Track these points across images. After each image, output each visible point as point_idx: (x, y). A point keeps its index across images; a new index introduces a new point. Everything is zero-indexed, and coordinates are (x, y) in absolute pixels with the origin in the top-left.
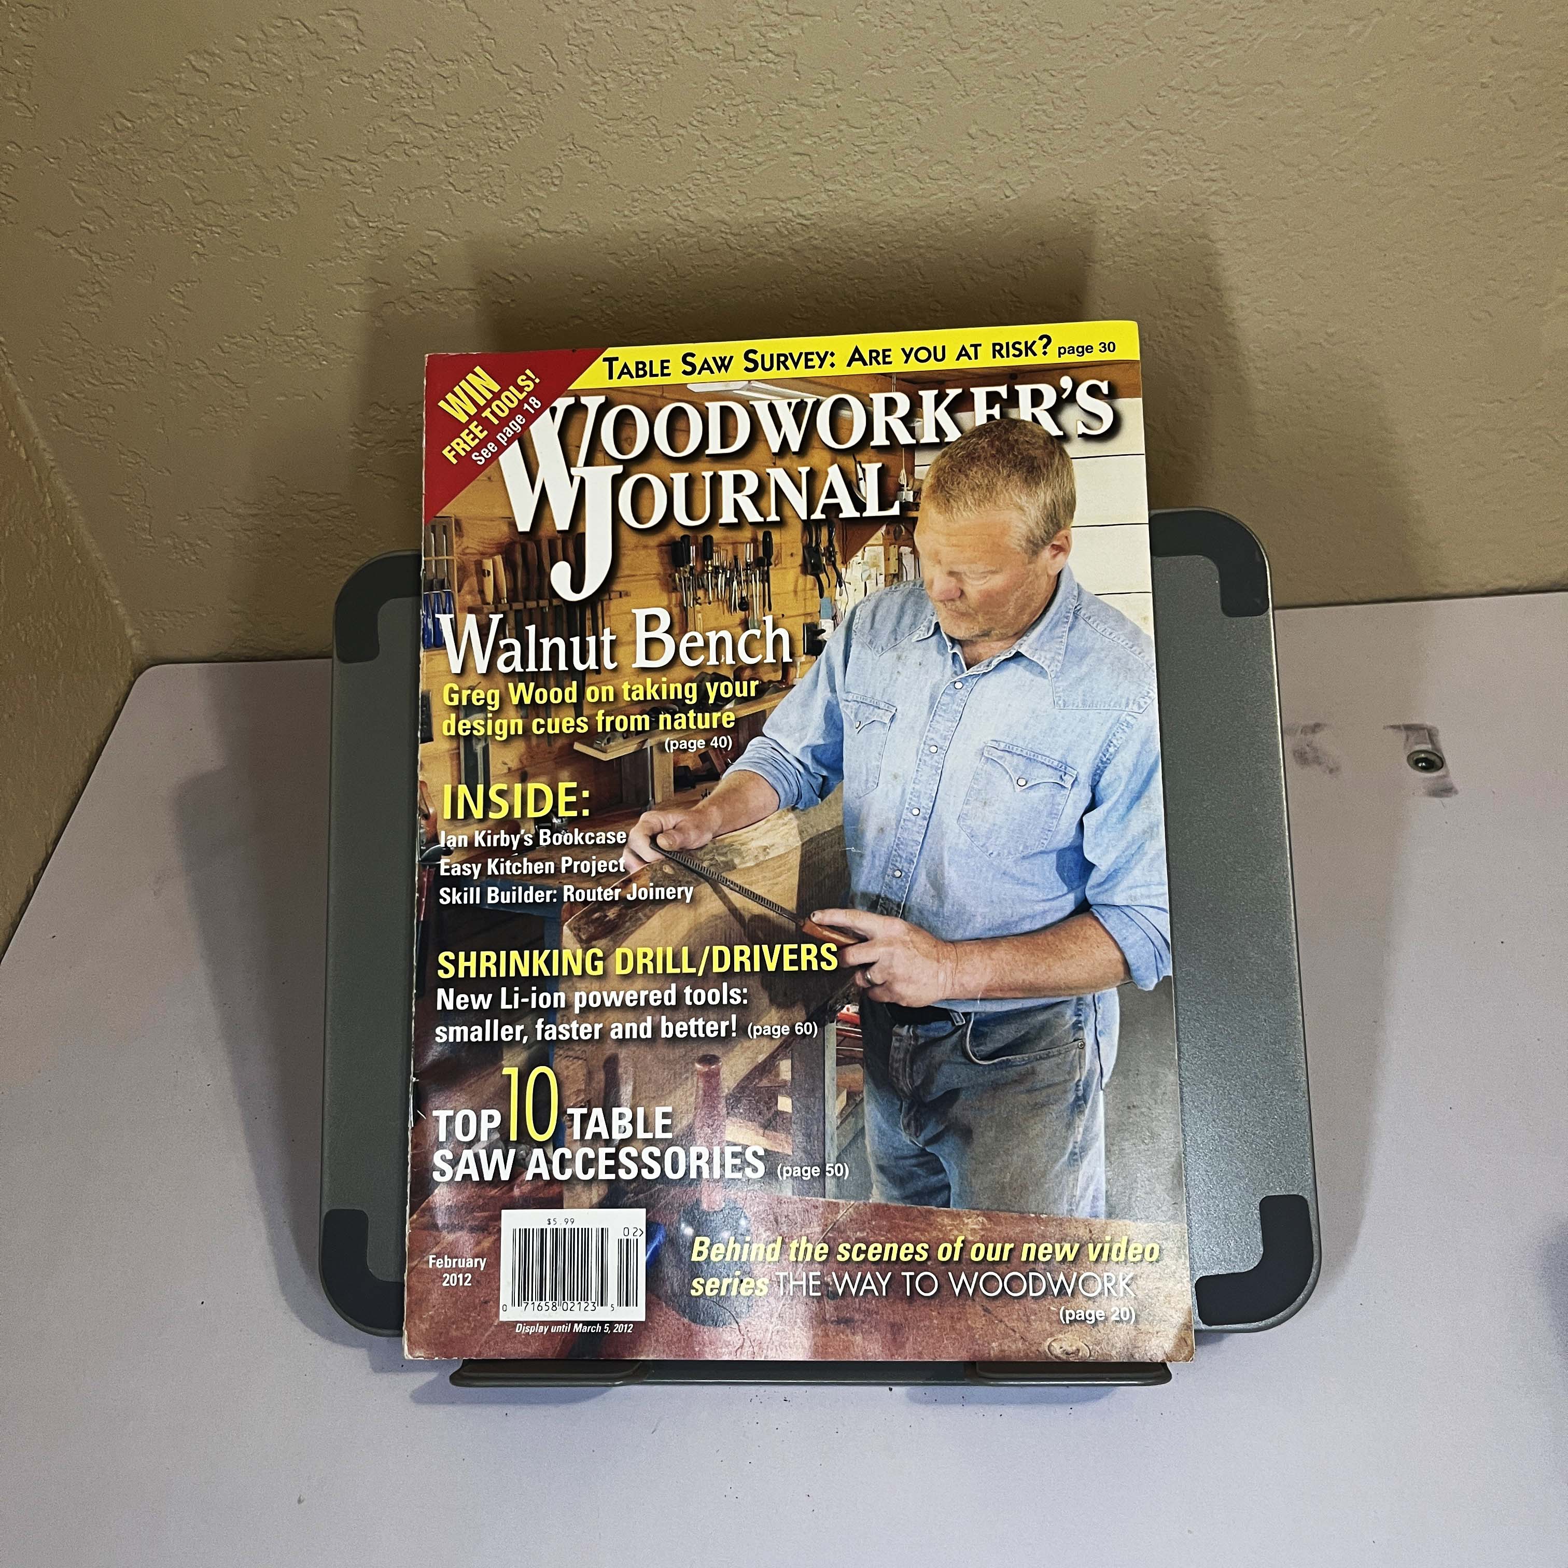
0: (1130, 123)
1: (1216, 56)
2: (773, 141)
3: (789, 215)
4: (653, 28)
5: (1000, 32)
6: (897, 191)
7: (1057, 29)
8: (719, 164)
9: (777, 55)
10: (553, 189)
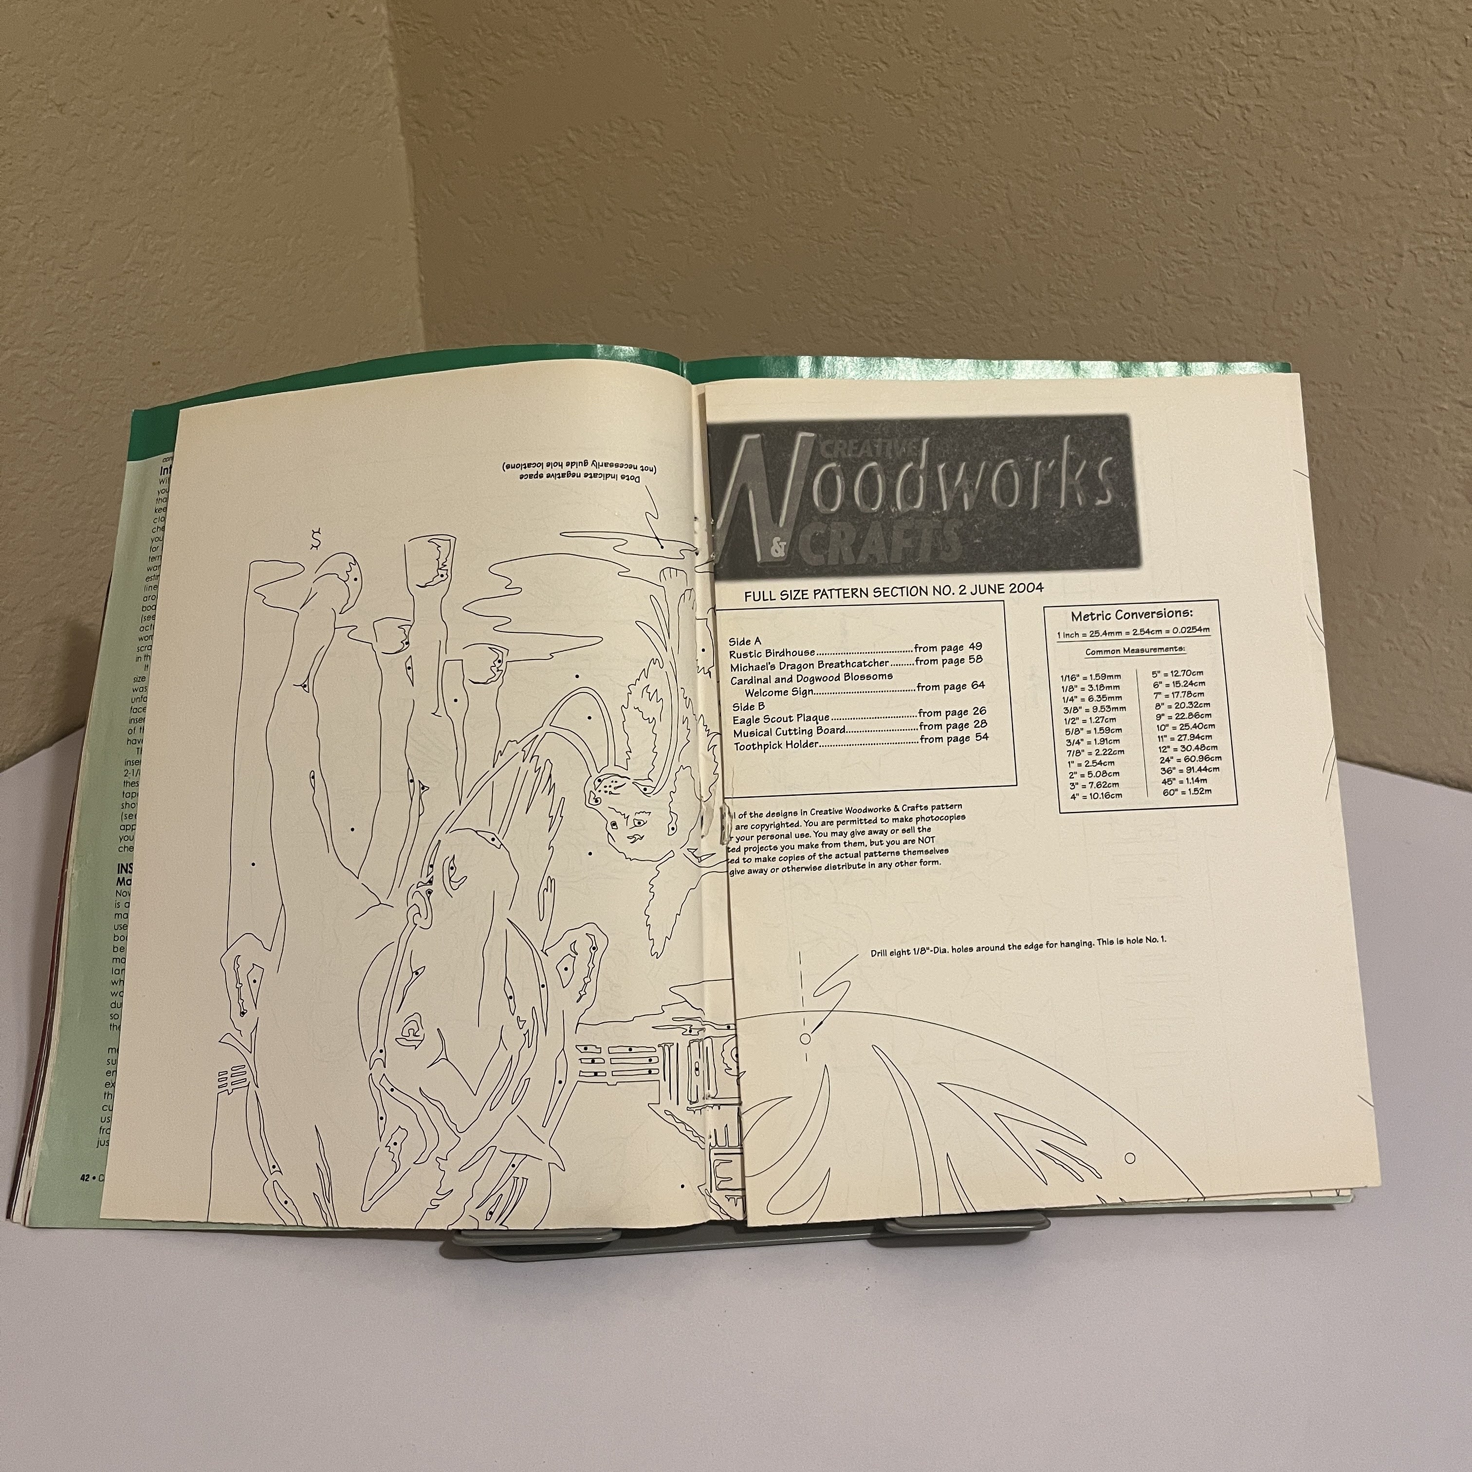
0: (1121, 304)
1: (1185, 271)
2: (888, 260)
3: (889, 314)
4: (829, 171)
5: (1041, 221)
6: (960, 315)
7: (1079, 228)
8: (853, 269)
9: (901, 205)
10: (749, 260)
